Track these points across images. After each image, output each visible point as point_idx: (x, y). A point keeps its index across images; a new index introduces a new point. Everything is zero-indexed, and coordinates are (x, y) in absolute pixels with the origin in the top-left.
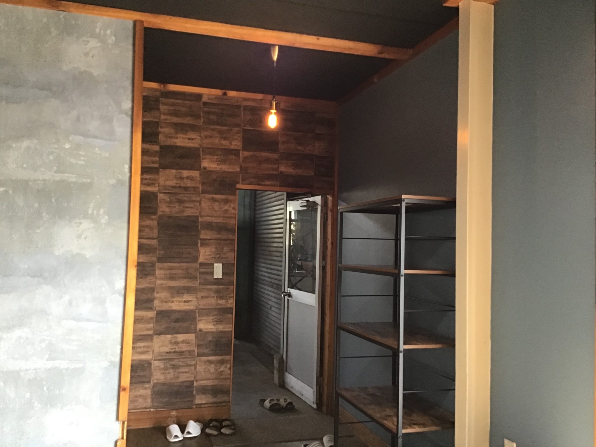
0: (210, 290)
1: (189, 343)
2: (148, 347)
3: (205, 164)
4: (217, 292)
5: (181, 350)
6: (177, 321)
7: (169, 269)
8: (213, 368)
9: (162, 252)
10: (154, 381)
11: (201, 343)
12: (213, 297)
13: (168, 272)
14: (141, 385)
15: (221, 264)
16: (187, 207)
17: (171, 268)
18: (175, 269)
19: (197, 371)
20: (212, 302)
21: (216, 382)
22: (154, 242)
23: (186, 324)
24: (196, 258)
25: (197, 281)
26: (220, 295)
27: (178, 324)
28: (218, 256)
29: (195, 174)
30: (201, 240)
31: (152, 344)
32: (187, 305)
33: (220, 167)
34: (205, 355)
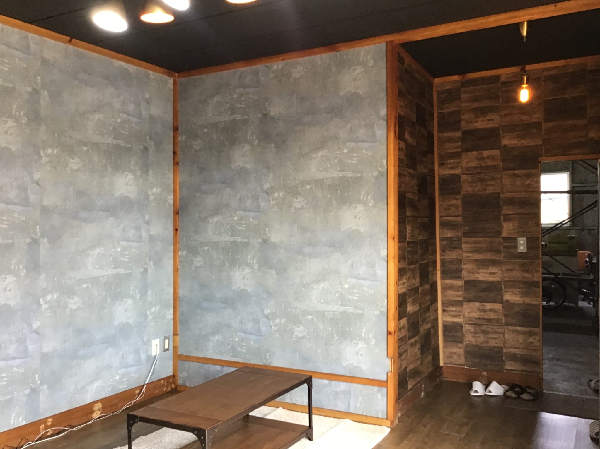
0: (515, 263)
1: (497, 312)
2: (459, 312)
3: (506, 142)
4: (523, 265)
5: (490, 317)
6: (484, 290)
7: (473, 243)
8: (522, 338)
9: (467, 228)
10: (466, 342)
11: (507, 313)
12: (518, 270)
13: (472, 246)
14: (454, 344)
15: (526, 238)
16: (489, 185)
17: (475, 243)
18: (480, 243)
19: (506, 339)
20: (518, 274)
21: (526, 352)
22: (460, 219)
23: (491, 295)
24: (499, 233)
25: (501, 254)
26: (525, 268)
27: (485, 294)
28: (522, 230)
29: (496, 152)
30: (504, 215)
31: (462, 309)
32: (492, 277)
33: (520, 142)
34: (512, 325)
